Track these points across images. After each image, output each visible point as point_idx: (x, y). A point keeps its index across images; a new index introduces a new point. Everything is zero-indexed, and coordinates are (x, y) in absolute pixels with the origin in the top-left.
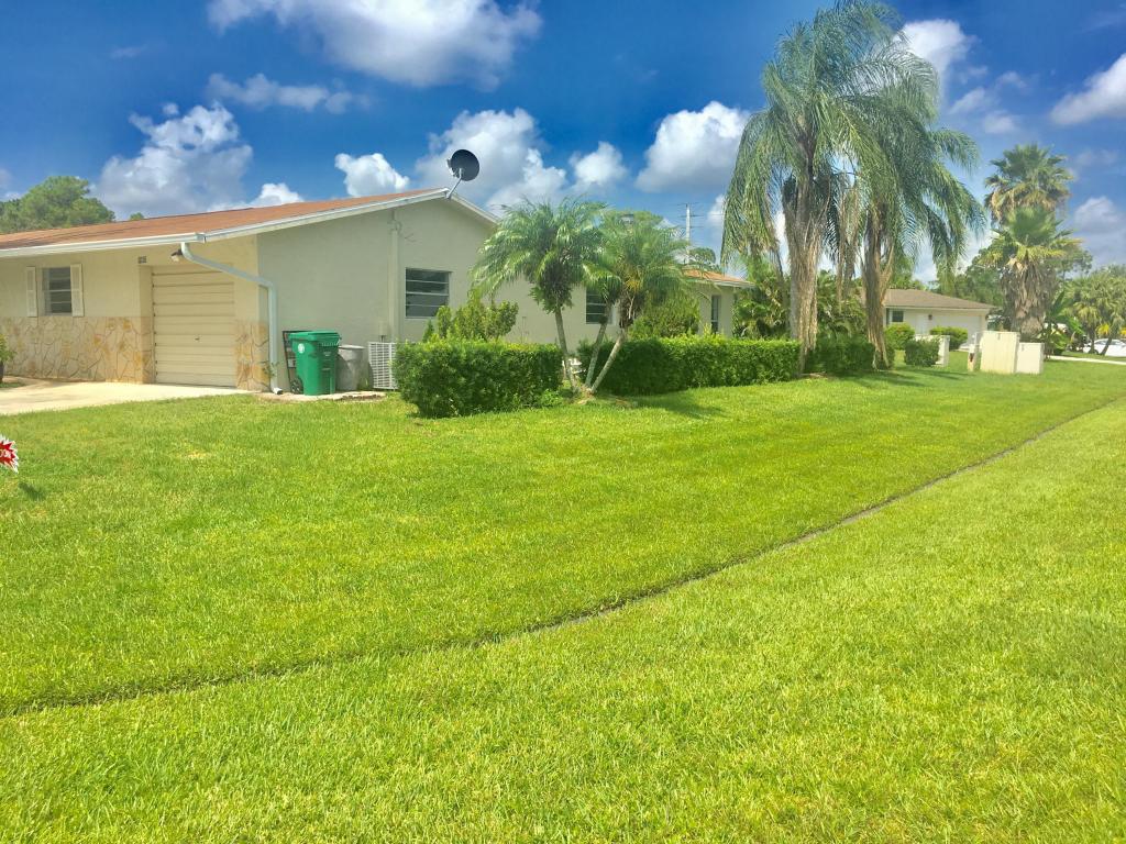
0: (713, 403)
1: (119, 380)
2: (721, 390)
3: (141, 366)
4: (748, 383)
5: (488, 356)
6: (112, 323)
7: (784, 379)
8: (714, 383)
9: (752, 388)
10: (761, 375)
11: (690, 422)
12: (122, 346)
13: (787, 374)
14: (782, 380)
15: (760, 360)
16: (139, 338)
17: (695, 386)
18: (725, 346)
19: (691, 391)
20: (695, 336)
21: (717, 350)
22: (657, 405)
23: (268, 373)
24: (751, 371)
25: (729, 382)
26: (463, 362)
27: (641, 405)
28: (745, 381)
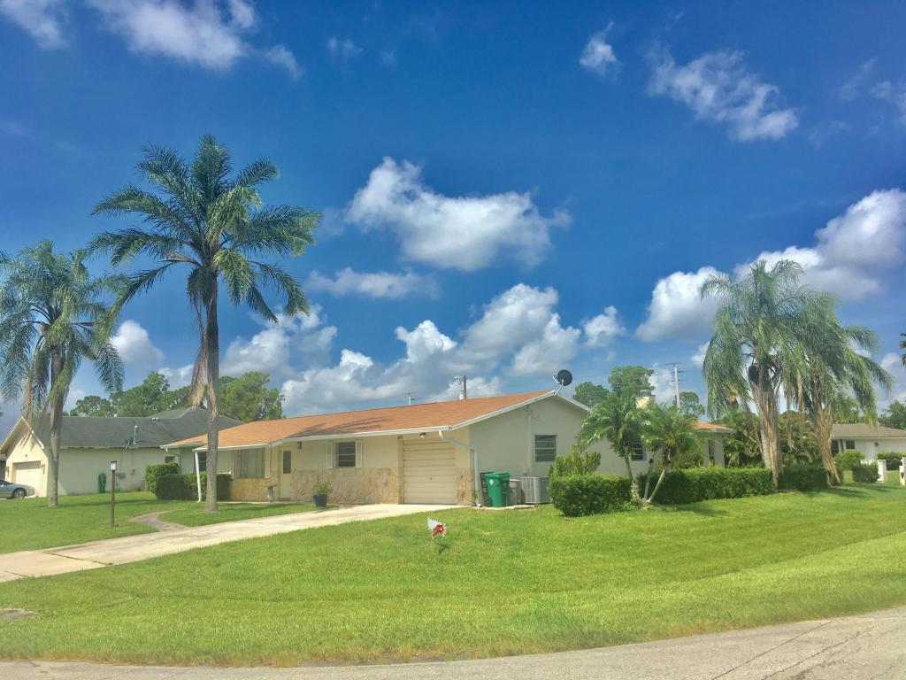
0: (721, 508)
1: (384, 503)
2: (724, 501)
3: (397, 494)
4: (741, 497)
5: (596, 484)
6: (380, 471)
7: (764, 494)
8: (718, 496)
9: (744, 499)
10: (748, 491)
11: (710, 519)
12: (386, 484)
13: (766, 490)
14: (763, 494)
15: (746, 481)
16: (397, 479)
17: (707, 499)
18: (723, 473)
19: (705, 502)
20: (703, 468)
21: (718, 476)
22: (688, 509)
23: (475, 496)
24: (741, 489)
25: (728, 496)
26: (584, 487)
27: (679, 510)
28: (738, 495)
